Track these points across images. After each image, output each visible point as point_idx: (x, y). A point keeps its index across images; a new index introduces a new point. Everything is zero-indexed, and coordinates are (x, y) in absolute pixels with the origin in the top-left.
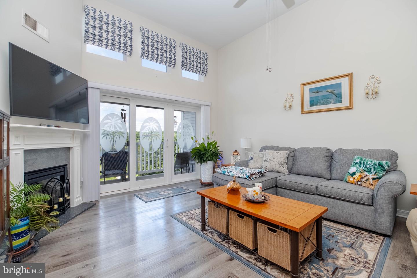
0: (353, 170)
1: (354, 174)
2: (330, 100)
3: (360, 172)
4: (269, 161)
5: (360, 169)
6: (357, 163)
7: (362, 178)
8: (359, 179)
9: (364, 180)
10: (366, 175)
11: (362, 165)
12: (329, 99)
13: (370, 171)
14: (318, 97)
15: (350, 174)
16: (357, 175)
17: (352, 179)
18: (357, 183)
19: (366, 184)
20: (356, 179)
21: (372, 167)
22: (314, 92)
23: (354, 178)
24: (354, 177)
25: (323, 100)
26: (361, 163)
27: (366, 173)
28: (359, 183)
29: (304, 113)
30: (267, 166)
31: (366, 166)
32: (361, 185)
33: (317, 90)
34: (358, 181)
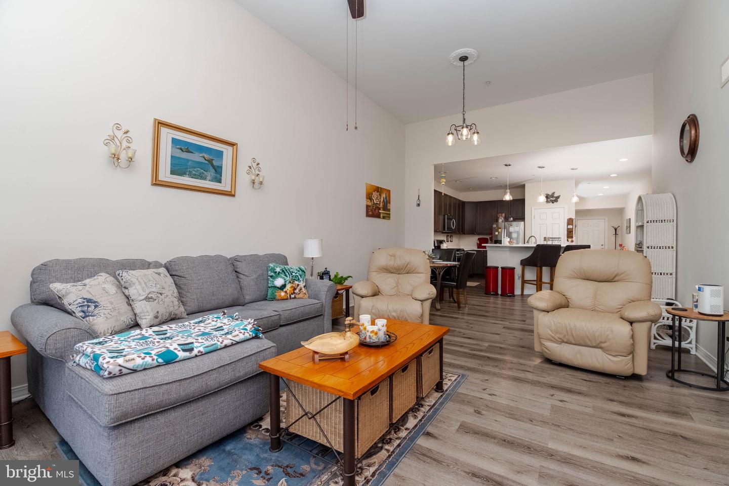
0: (279, 282)
1: (284, 286)
2: (206, 173)
3: (290, 282)
4: (158, 297)
5: (288, 279)
6: (279, 273)
7: (295, 289)
8: (293, 291)
9: (297, 291)
10: (298, 285)
11: (287, 274)
12: (204, 170)
13: (299, 279)
14: (188, 160)
15: (278, 288)
16: (288, 287)
17: (283, 294)
18: (290, 296)
19: (301, 296)
20: (288, 292)
21: (297, 274)
22: (181, 149)
23: (286, 292)
24: (285, 290)
25: (195, 169)
26: (283, 271)
27: (297, 282)
28: (293, 296)
29: (157, 183)
30: (158, 312)
31: (292, 274)
32: (295, 298)
33: (187, 148)
34: (292, 294)
